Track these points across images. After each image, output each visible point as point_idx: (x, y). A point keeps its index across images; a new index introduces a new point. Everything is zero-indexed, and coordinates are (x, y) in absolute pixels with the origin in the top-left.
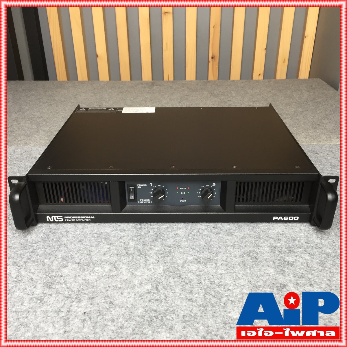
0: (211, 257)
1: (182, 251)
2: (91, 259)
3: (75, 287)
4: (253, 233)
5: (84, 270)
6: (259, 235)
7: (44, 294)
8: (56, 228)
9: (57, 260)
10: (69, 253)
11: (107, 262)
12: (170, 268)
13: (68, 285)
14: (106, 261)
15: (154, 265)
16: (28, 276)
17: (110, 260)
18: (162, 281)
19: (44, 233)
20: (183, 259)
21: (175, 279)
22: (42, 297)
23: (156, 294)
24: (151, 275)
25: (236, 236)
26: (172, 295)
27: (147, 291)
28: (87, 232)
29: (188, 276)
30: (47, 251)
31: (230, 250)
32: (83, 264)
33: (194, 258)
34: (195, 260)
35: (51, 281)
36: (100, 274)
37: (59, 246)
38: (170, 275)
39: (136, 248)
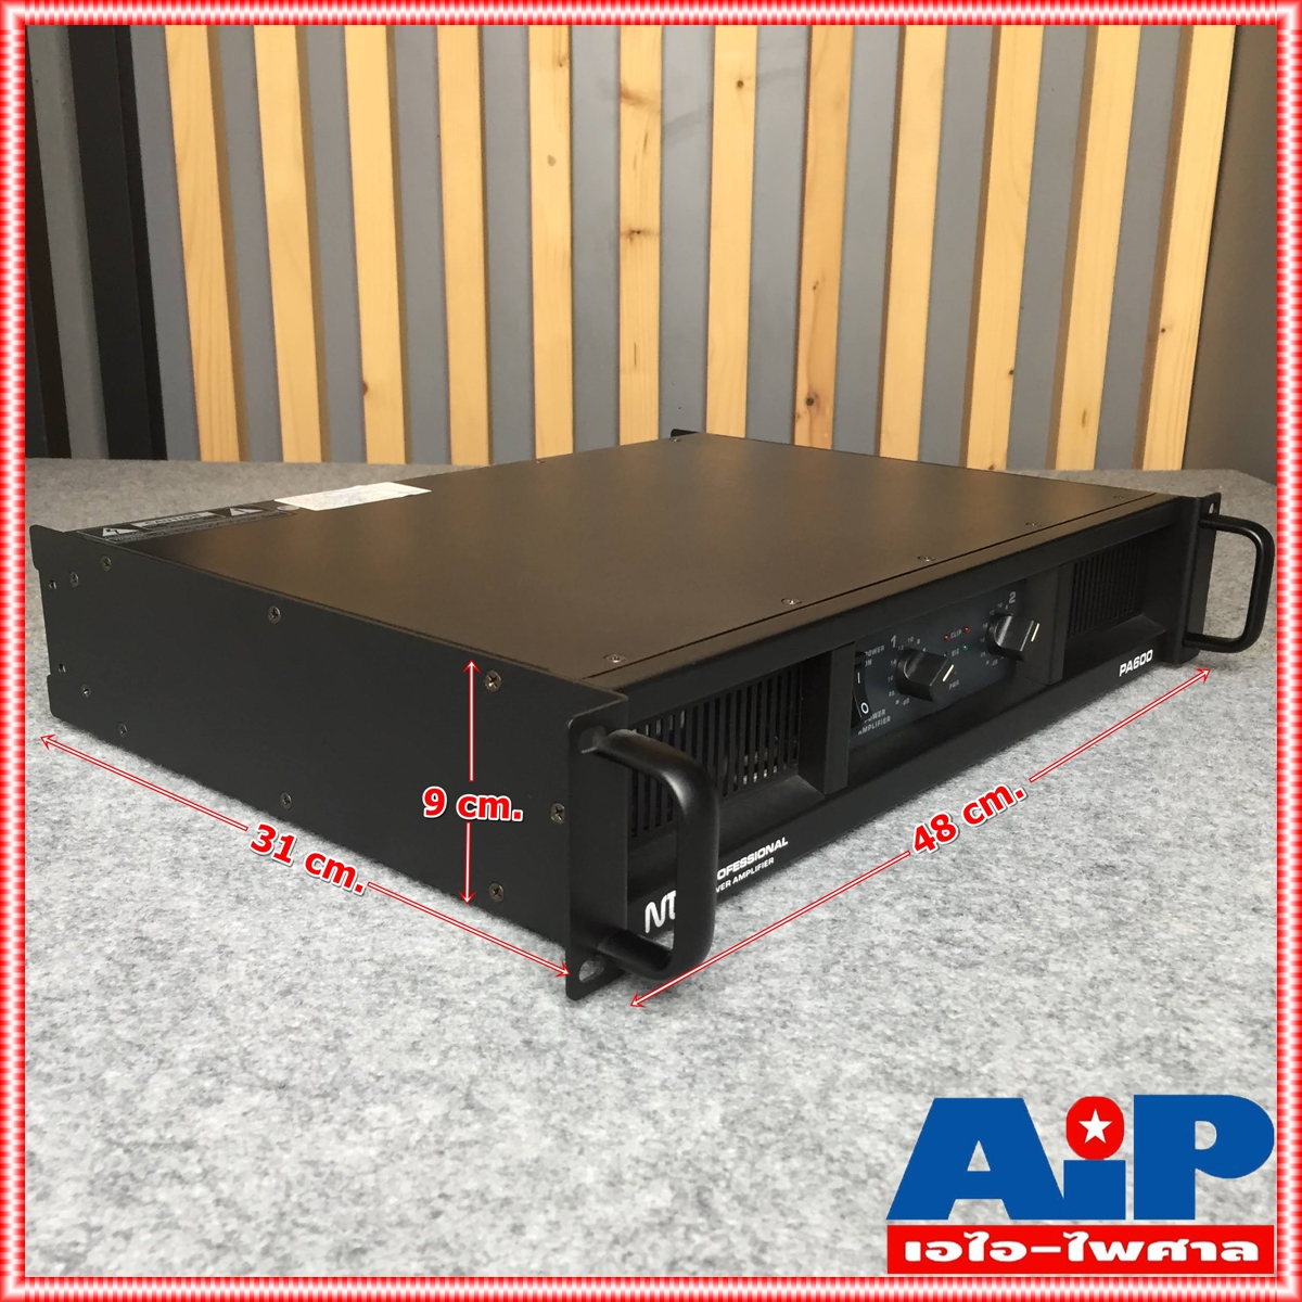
0: (958, 1064)
1: (805, 1034)
2: (343, 1068)
3: (259, 1195)
4: (1138, 964)
5: (311, 1117)
6: (1173, 973)
7: (91, 1230)
8: (173, 936)
9: (170, 1071)
10: (230, 1041)
11: (425, 1084)
12: (755, 1109)
13: (222, 1186)
14: (423, 1080)
15: (674, 1097)
17: (443, 1073)
18: (725, 1170)
19: (111, 959)
20: (815, 1070)
21: (795, 1163)
22: (76, 1244)
23: (703, 1234)
24: (665, 1143)
25: (1055, 974)
26: (791, 1238)
27: (650, 1216)
28: (324, 954)
29: (859, 1149)
30: (121, 1031)
31: (1048, 1032)
32: (305, 1093)
33: (874, 1069)
34: (880, 1076)
35: (135, 1169)
36: (392, 1134)
37: (184, 1010)
38: (762, 1142)
39: (571, 1021)
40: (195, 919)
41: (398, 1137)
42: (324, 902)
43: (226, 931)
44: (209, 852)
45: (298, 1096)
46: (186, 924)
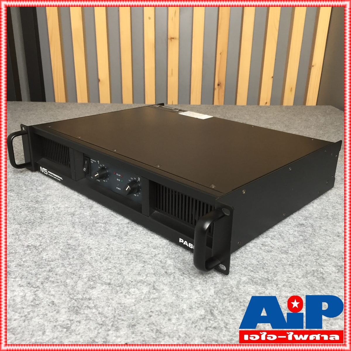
0: (269, 278)
2: (123, 279)
3: (108, 311)
4: (310, 251)
5: (117, 292)
6: (319, 253)
7: (71, 321)
8: (76, 244)
9: (82, 280)
10: (95, 272)
11: (143, 283)
12: (222, 289)
13: (99, 309)
15: (202, 286)
16: (47, 299)
17: (147, 280)
18: (216, 305)
19: (62, 250)
21: (232, 303)
22: (68, 324)
23: (213, 321)
24: (201, 298)
25: (291, 254)
26: (233, 322)
27: (200, 316)
28: (114, 249)
29: (247, 300)
30: (68, 269)
31: (290, 269)
32: (115, 285)
33: (249, 279)
34: (250, 281)
35: (78, 305)
36: (137, 296)
37: (82, 264)
38: (224, 298)
39: (176, 267)
40: (81, 239)
41: (139, 297)
42: (111, 235)
43: (89, 242)
44: (81, 221)
45: (114, 286)
46: (78, 241)
